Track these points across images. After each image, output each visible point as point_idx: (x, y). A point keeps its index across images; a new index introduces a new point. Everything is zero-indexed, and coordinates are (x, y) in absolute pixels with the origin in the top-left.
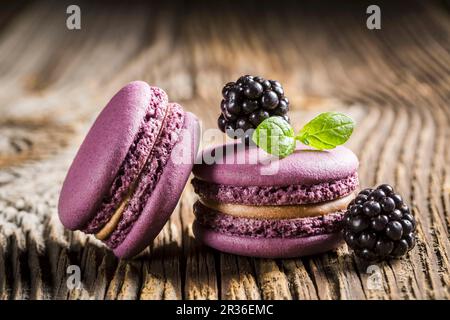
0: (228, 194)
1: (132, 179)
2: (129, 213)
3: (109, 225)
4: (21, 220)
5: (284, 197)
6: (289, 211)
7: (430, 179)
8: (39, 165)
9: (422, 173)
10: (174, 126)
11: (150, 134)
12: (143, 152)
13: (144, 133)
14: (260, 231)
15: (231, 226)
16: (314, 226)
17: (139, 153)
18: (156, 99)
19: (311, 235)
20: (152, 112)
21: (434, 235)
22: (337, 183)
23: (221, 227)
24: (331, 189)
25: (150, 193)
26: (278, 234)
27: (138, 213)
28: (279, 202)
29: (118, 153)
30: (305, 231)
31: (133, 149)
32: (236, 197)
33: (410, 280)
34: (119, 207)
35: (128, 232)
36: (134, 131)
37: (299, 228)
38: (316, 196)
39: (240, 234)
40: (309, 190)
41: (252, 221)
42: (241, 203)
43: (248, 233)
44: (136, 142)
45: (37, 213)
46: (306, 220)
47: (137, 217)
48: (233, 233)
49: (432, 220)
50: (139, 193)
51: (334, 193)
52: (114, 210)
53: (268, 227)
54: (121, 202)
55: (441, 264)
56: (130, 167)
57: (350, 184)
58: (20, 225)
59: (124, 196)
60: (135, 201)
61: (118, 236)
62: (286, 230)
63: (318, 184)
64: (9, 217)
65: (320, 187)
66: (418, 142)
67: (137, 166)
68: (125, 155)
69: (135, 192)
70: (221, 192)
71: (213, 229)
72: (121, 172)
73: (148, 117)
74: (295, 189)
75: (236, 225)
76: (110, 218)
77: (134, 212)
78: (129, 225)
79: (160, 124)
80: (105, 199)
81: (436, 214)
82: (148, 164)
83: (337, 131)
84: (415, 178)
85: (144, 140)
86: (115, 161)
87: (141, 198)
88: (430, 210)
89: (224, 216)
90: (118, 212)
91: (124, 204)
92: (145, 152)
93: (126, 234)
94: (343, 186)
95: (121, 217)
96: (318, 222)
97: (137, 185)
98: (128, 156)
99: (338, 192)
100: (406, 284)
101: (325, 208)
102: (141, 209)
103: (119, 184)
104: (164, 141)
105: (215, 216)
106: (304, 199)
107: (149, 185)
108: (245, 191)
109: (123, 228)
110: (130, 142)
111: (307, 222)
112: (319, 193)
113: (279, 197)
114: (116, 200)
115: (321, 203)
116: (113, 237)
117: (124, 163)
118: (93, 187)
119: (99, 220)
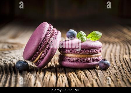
0: (68, 51)
1: (44, 46)
2: (43, 55)
3: (37, 58)
4: (12, 60)
5: (83, 52)
6: (84, 56)
7: (120, 56)
8: (16, 51)
9: (117, 54)
10: (55, 33)
11: (49, 34)
12: (47, 39)
13: (47, 34)
14: (77, 61)
15: (69, 60)
16: (91, 60)
17: (46, 39)
18: (50, 26)
19: (90, 62)
20: (49, 29)
21: (122, 65)
22: (97, 49)
23: (66, 60)
24: (95, 51)
25: (49, 49)
26: (81, 62)
27: (45, 55)
28: (82, 53)
29: (41, 39)
30: (88, 61)
31: (44, 38)
32: (70, 52)
33: (116, 73)
34: (40, 53)
35: (42, 60)
36: (45, 33)
37: (87, 60)
38: (91, 52)
39: (71, 61)
40: (89, 50)
41: (74, 58)
42: (72, 53)
43: (73, 61)
44: (45, 36)
45: (16, 59)
46: (89, 58)
47: (45, 56)
48: (69, 61)
49: (121, 62)
50: (46, 49)
51: (96, 52)
52: (39, 54)
53: (79, 60)
54: (41, 52)
55: (124, 70)
56: (44, 42)
57: (100, 50)
58: (12, 62)
59: (42, 50)
60: (45, 51)
61: (40, 61)
62: (83, 61)
63: (92, 49)
64: (9, 60)
65: (92, 50)
66: (116, 49)
67: (45, 42)
68: (42, 39)
69: (45, 49)
70: (66, 50)
71: (64, 61)
72: (41, 44)
73: (48, 30)
74: (86, 50)
75: (70, 59)
76: (38, 56)
77: (44, 54)
78: (43, 58)
79: (51, 32)
80: (37, 51)
81: (122, 61)
82: (48, 42)
83: (97, 36)
84: (115, 55)
85: (47, 36)
86: (40, 41)
87: (46, 51)
88: (120, 61)
89: (67, 57)
90: (40, 54)
91: (42, 52)
92: (48, 39)
93: (42, 61)
94: (98, 50)
95: (41, 56)
96: (92, 59)
97: (45, 47)
98: (43, 40)
99: (97, 52)
100: (115, 73)
101: (94, 55)
102: (46, 54)
103: (41, 47)
104: (52, 36)
105: (64, 57)
106: (88, 52)
107: (48, 47)
108: (73, 50)
109: (41, 59)
110: (44, 36)
111: (89, 59)
112: (92, 51)
113: (82, 52)
114: (40, 51)
115: (93, 54)
116: (38, 62)
117: (42, 41)
118: (34, 47)
119: (35, 57)
